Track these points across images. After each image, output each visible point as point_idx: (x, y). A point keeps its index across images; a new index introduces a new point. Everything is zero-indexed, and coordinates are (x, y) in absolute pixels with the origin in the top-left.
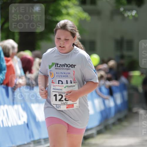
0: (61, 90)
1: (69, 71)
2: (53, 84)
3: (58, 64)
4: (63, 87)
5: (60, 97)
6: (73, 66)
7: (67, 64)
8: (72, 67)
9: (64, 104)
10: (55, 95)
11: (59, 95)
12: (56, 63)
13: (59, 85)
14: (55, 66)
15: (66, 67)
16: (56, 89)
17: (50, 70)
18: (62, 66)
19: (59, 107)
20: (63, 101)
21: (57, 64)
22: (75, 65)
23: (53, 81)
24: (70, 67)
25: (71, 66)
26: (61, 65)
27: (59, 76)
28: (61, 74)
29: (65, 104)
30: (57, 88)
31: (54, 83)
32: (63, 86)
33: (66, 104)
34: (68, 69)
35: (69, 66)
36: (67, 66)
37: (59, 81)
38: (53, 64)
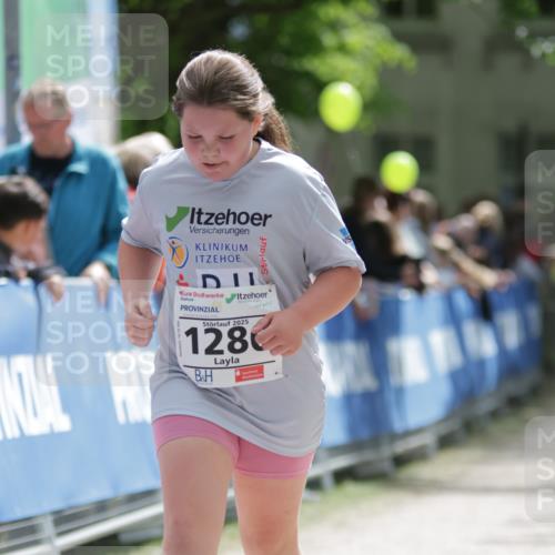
0: (214, 310)
1: (242, 239)
2: (183, 288)
3: (200, 213)
4: (223, 300)
5: (212, 337)
6: (261, 219)
7: (234, 214)
8: (256, 222)
9: (226, 365)
10: (192, 332)
11: (207, 331)
12: (194, 209)
13: (206, 291)
14: (192, 222)
15: (234, 223)
16: (194, 309)
17: (171, 234)
18: (217, 218)
19: (209, 379)
20: (221, 352)
21: (197, 210)
22: (266, 217)
23: (181, 277)
24: (249, 223)
25: (253, 218)
26: (212, 215)
27: (206, 258)
28: (213, 252)
29: (231, 365)
30: (199, 302)
31: (186, 285)
32: (222, 296)
33: (234, 365)
34: (240, 231)
35: (243, 218)
36: (237, 218)
37: (205, 277)
38: (182, 211)
